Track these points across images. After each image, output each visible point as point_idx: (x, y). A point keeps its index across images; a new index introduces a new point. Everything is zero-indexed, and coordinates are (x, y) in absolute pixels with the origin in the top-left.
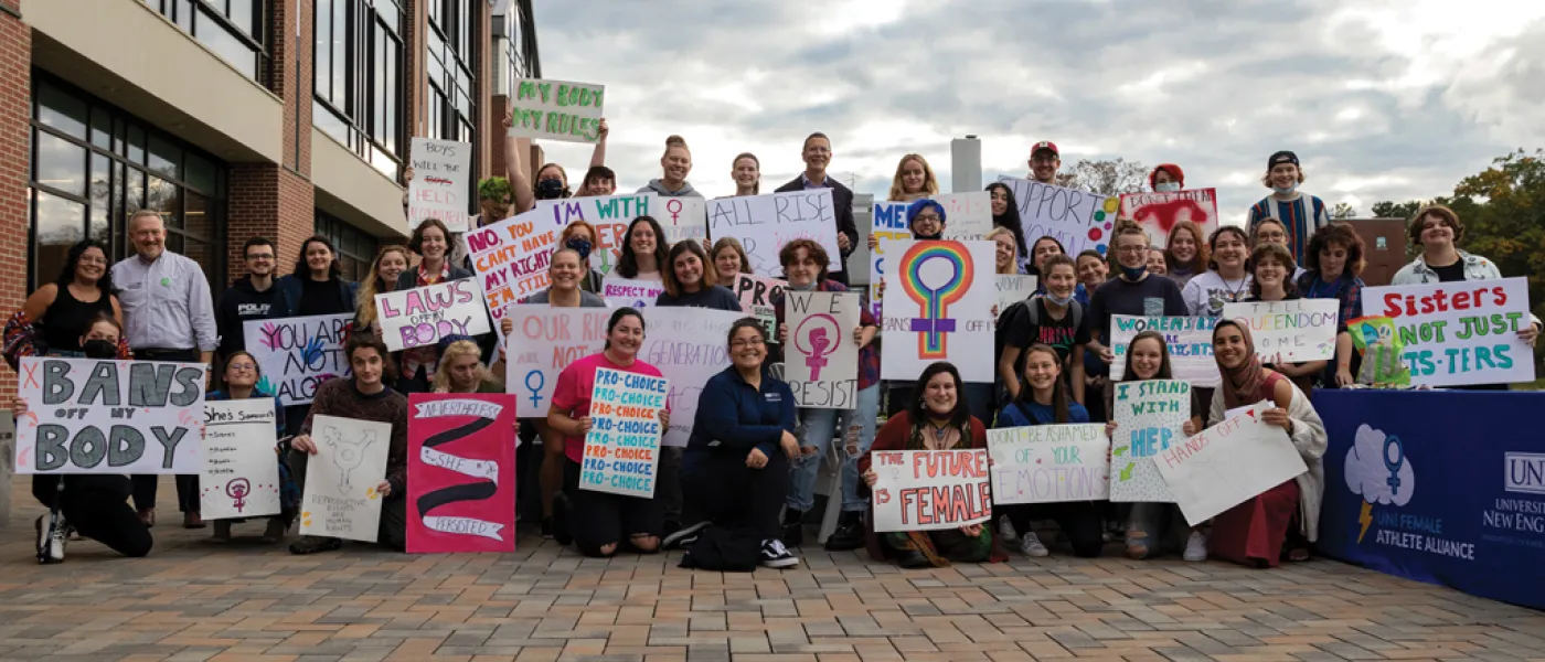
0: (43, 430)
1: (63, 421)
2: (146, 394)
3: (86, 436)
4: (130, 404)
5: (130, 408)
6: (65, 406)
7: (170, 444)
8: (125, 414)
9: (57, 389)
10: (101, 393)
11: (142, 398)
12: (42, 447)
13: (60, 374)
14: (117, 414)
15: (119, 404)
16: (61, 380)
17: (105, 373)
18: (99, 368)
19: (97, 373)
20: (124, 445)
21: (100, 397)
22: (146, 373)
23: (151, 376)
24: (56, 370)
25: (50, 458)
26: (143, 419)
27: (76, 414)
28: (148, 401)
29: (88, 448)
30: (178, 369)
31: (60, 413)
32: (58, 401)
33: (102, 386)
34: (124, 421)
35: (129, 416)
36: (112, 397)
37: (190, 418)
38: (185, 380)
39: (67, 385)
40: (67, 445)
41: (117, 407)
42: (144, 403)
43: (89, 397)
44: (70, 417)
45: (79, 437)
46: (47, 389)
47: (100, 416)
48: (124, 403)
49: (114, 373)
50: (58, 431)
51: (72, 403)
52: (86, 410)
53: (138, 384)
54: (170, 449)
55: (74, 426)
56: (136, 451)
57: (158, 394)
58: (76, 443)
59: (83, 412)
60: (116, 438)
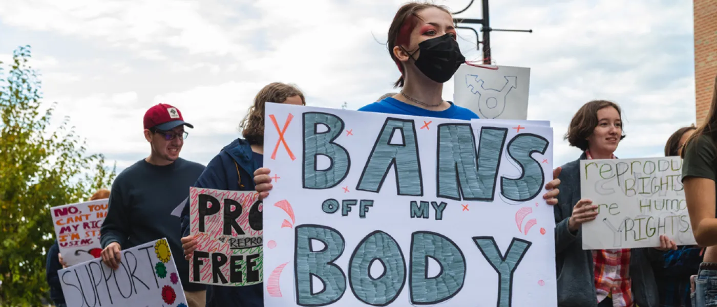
0: (304, 234)
1: (335, 221)
2: (463, 178)
3: (373, 249)
4: (438, 196)
5: (439, 201)
6: (338, 194)
7: (505, 268)
8: (432, 211)
9: (323, 163)
10: (392, 171)
11: (458, 185)
12: (305, 266)
13: (328, 137)
14: (419, 211)
15: (422, 195)
16: (330, 148)
17: (397, 138)
18: (388, 129)
19: (385, 137)
20: (434, 269)
21: (391, 180)
22: (461, 140)
23: (469, 145)
24: (321, 128)
25: (317, 285)
26: (462, 222)
27: (355, 209)
28: (467, 190)
29: (377, 269)
30: (510, 135)
31: (330, 206)
32: (326, 186)
33: (394, 161)
34: (429, 224)
35: (439, 217)
36: (409, 182)
37: (533, 222)
38: (522, 155)
39: (339, 157)
40: (343, 262)
41: (418, 199)
42: (461, 196)
43: (372, 179)
44: (345, 214)
45: (362, 251)
46: (309, 162)
47: (393, 214)
48: (430, 194)
49: (410, 141)
50: (328, 238)
51: (346, 190)
52: (370, 203)
53: (449, 158)
54: (506, 277)
55: (353, 229)
56: (452, 279)
57: (481, 179)
58: (357, 261)
59: (366, 206)
60: (419, 255)
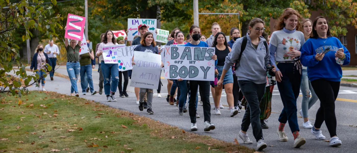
0: (171, 67)
1: (176, 64)
2: (198, 57)
3: (183, 69)
4: (194, 60)
5: (194, 61)
6: (177, 60)
7: (206, 72)
8: (193, 62)
9: (175, 55)
10: (186, 56)
11: (198, 58)
12: (171, 72)
13: (176, 51)
14: (191, 62)
15: (191, 60)
16: (176, 53)
17: (187, 50)
18: (186, 49)
19: (185, 50)
20: (193, 72)
21: (186, 57)
22: (199, 50)
23: (200, 51)
24: (174, 49)
25: (173, 75)
26: (198, 64)
27: (180, 62)
28: (199, 59)
29: (183, 72)
30: (207, 49)
31: (176, 62)
32: (175, 59)
33: (187, 54)
34: (193, 65)
35: (194, 63)
36: (189, 58)
37: (211, 64)
38: (209, 52)
39: (177, 54)
40: (178, 71)
41: (191, 61)
42: (198, 60)
43: (183, 57)
44: (178, 63)
45: (181, 69)
46: (172, 55)
47: (186, 63)
48: (193, 60)
49: (190, 51)
50: (175, 67)
51: (178, 59)
52: (183, 61)
53: (196, 54)
54: (206, 73)
55: (179, 66)
56: (196, 74)
57: (202, 57)
58: (180, 71)
59: (182, 62)
60: (191, 70)
